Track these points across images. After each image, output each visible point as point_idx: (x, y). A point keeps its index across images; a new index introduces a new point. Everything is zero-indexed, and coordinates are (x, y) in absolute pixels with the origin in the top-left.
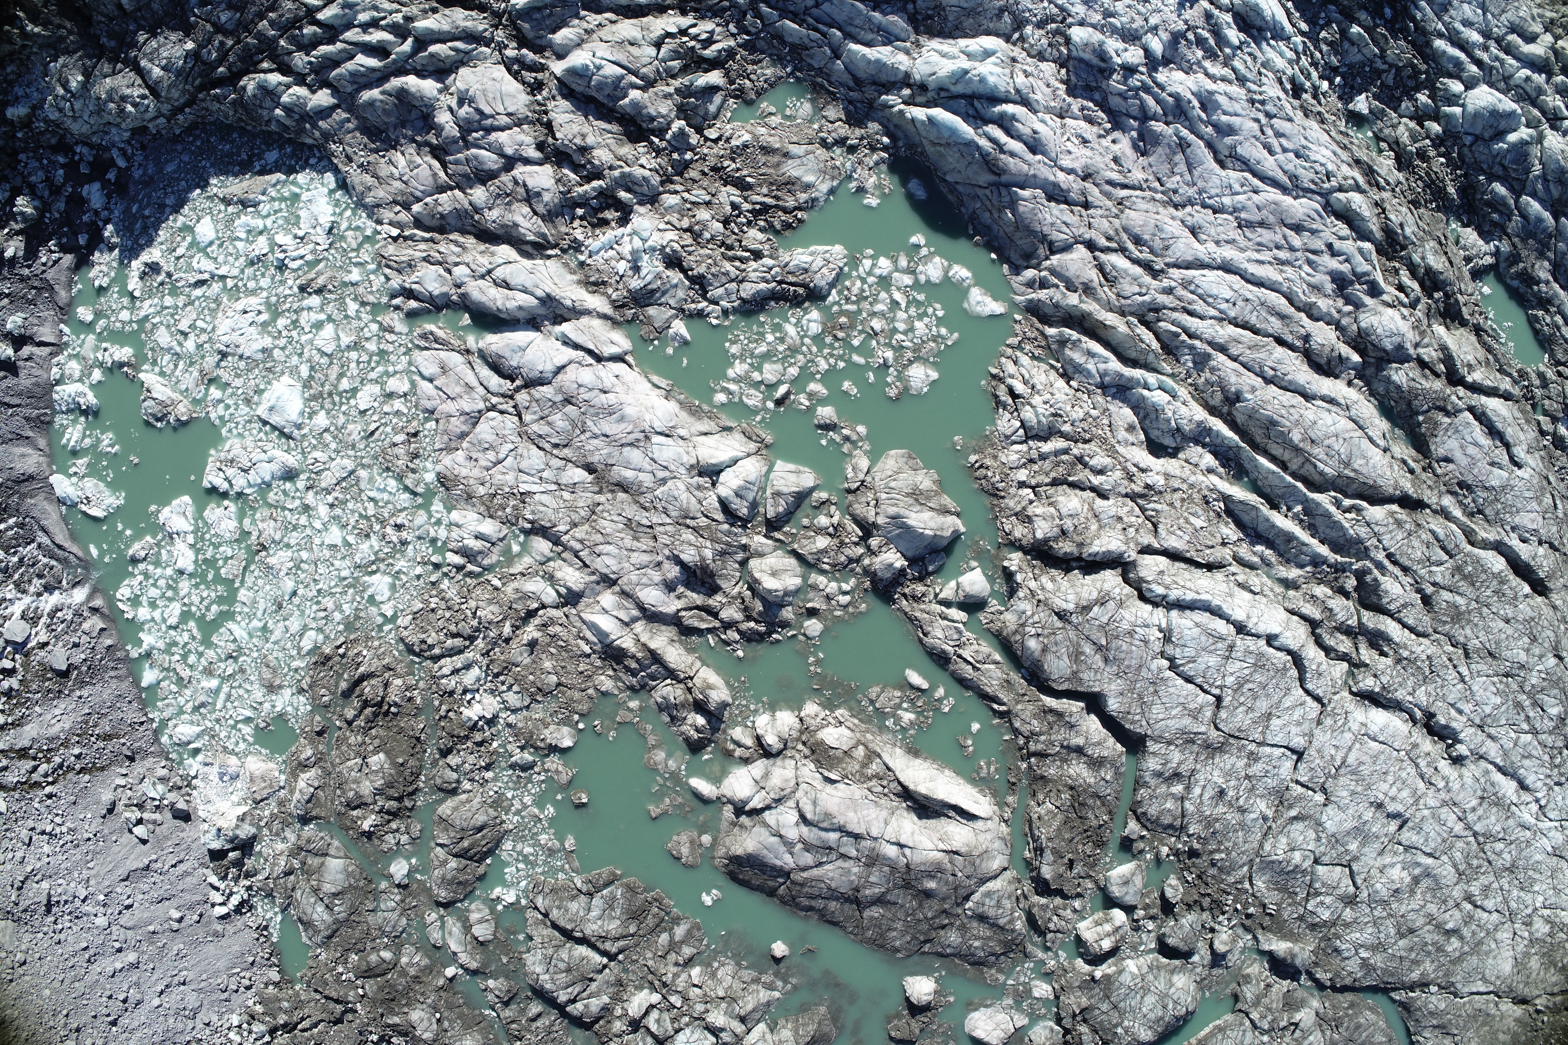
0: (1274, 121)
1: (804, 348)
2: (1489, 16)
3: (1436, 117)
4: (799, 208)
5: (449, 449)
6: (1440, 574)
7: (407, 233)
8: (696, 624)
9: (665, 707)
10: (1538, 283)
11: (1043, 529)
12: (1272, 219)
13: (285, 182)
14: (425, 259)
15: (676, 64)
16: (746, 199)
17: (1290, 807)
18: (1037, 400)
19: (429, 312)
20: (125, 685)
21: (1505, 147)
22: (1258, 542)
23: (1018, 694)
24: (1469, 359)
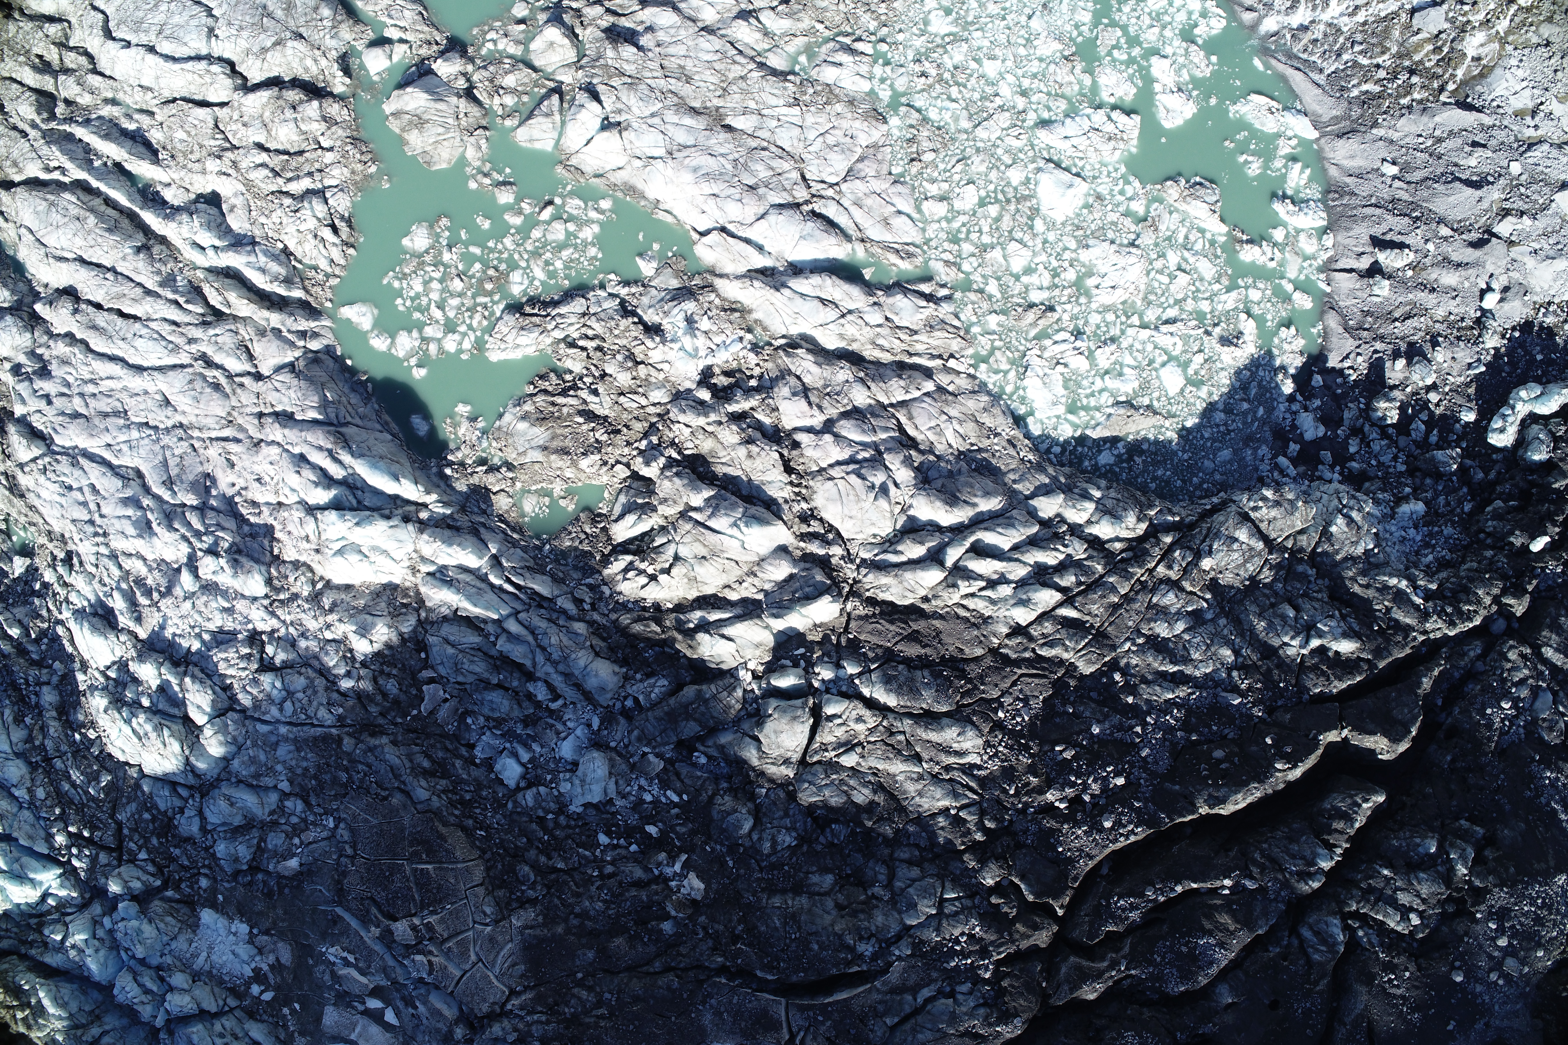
0: (87, 518)
1: (526, 256)
4: (532, 396)
5: (875, 146)
7: (939, 362)
11: (313, 109)
12: (96, 421)
14: (916, 332)
15: (659, 541)
16: (585, 402)
18: (312, 223)
19: (908, 282)
22: (134, 131)
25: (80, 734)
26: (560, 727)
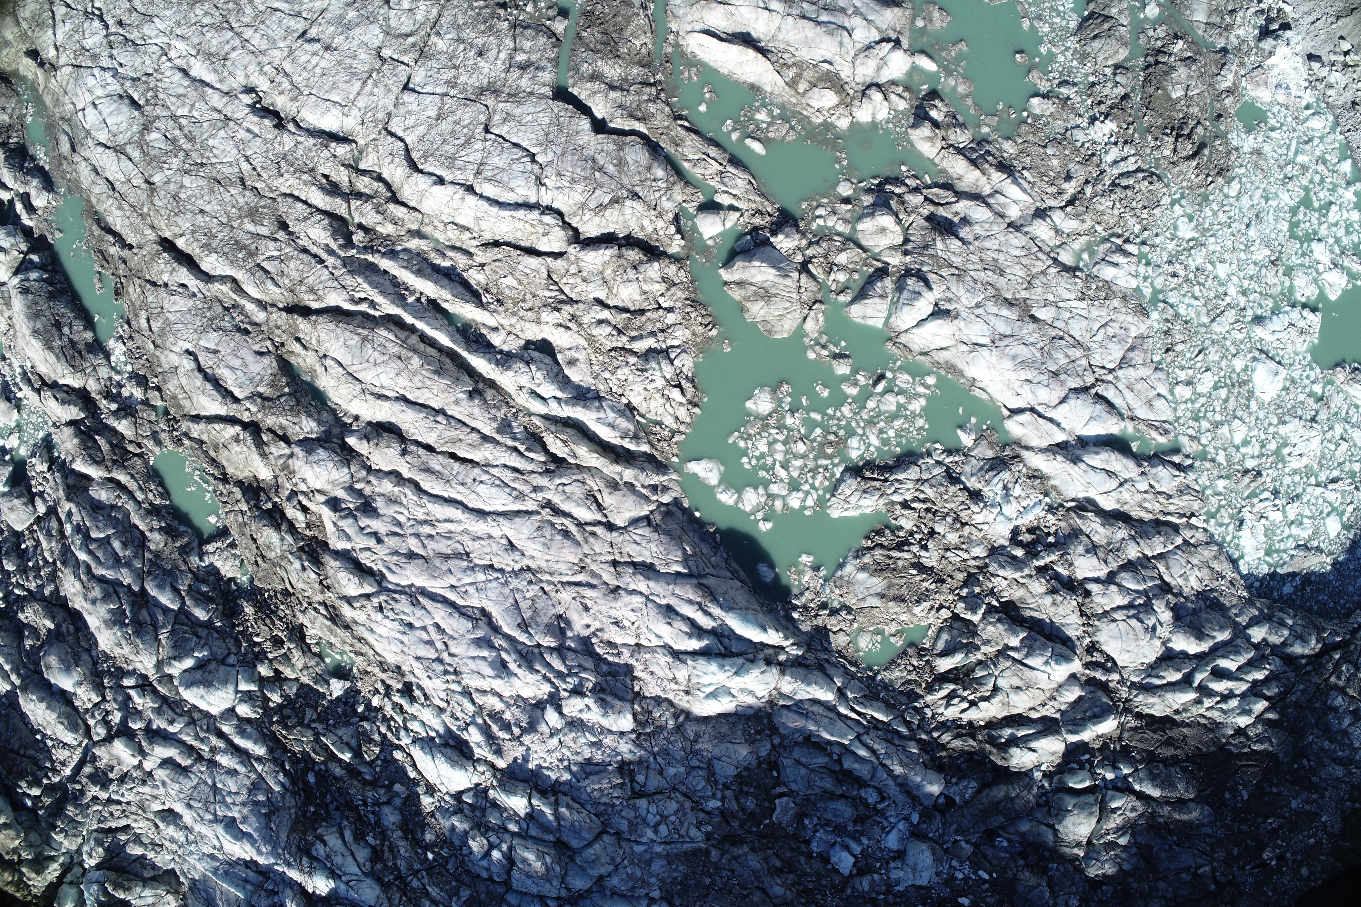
0: (434, 656)
2: (209, 782)
3: (262, 681)
4: (870, 549)
5: (1142, 338)
6: (271, 249)
7: (1185, 519)
8: (942, 191)
9: (963, 126)
10: (161, 529)
11: (654, 270)
12: (437, 562)
13: (1276, 566)
14: (1170, 497)
15: (979, 674)
16: (916, 555)
17: (414, 45)
18: (660, 383)
19: (1163, 453)
21: (196, 654)
22: (448, 268)
23: (667, 134)
24: (238, 449)
25: (433, 853)
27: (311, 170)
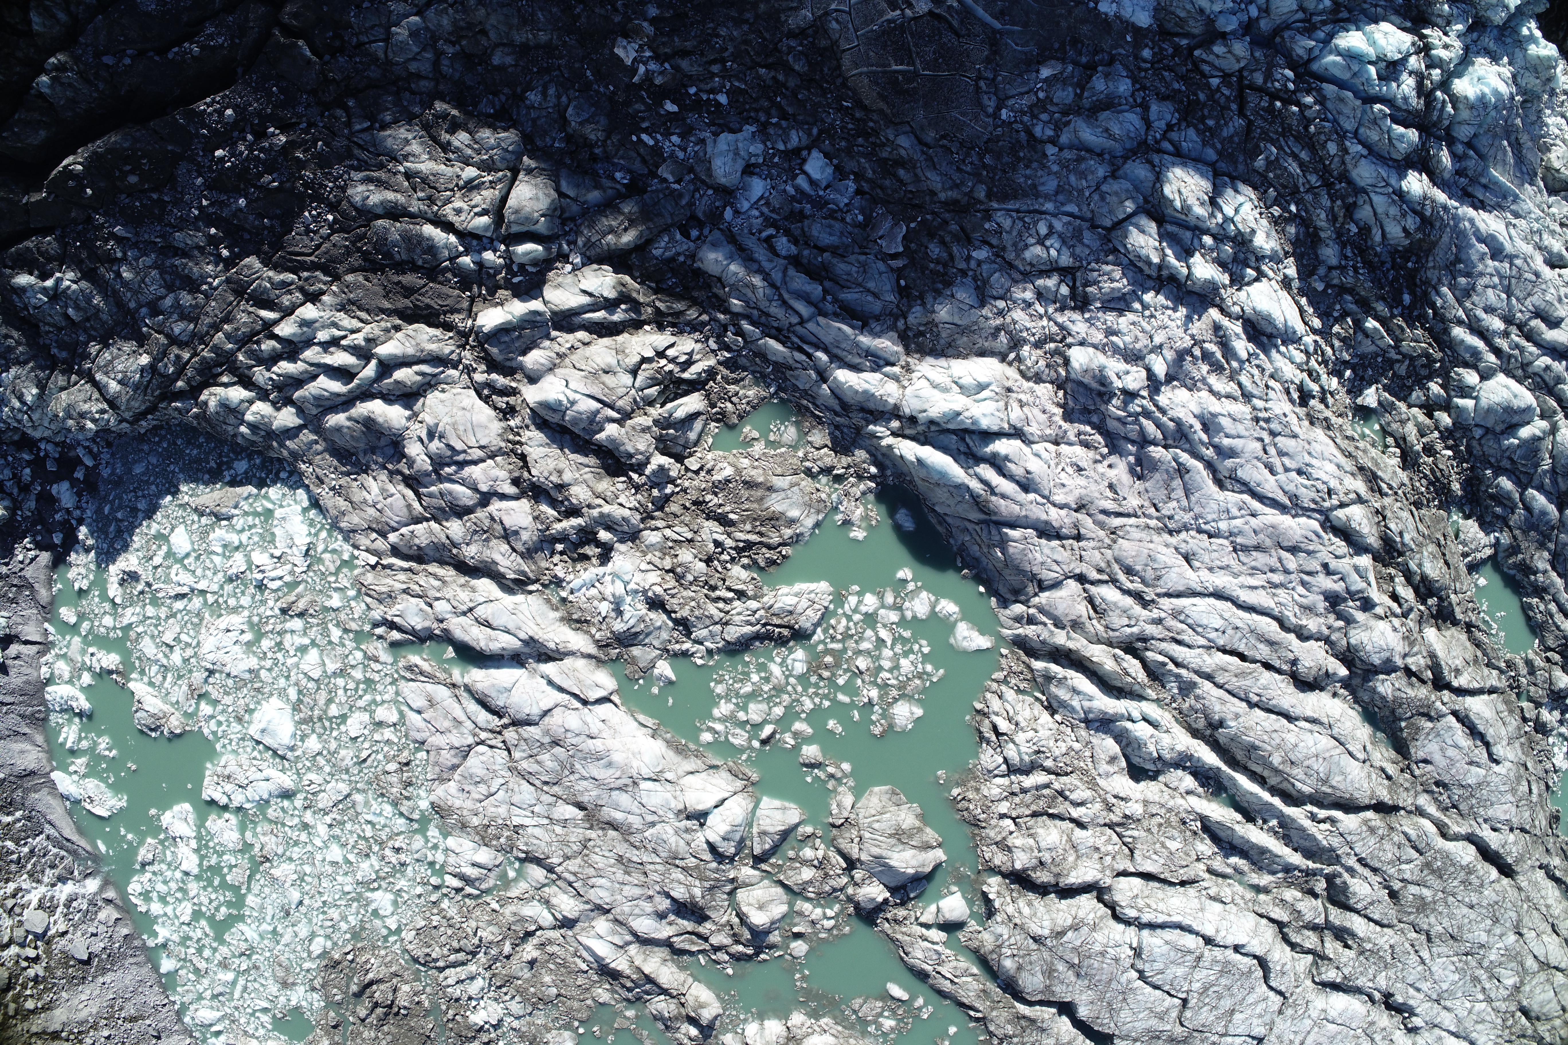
0: (1278, 439)
2: (1514, 301)
3: (1447, 407)
4: (784, 544)
5: (441, 780)
6: (1408, 871)
7: (384, 562)
8: (687, 947)
9: (658, 1018)
10: (1535, 573)
11: (1021, 861)
12: (1268, 542)
14: (405, 591)
15: (653, 391)
16: (729, 535)
18: (1020, 738)
19: (413, 642)
20: (145, 970)
21: (1516, 442)
22: (1232, 855)
23: (993, 1002)
24: (1457, 662)
25: (1290, 212)
26: (765, 210)
27: (1362, 953)
